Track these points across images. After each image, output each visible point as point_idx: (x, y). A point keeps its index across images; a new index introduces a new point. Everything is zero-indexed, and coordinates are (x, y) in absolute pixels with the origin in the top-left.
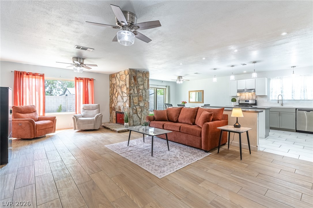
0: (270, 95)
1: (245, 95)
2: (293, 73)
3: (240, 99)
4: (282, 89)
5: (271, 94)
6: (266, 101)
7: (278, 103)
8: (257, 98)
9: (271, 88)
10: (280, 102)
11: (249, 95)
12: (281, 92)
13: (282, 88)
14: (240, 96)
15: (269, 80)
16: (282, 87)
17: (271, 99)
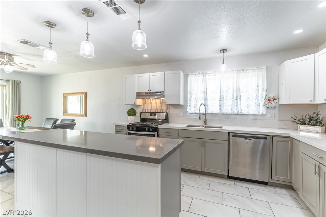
0: (188, 105)
1: (151, 103)
2: (223, 63)
3: (143, 109)
4: (205, 94)
5: (188, 102)
6: (182, 114)
7: (200, 119)
8: (168, 109)
9: (189, 90)
10: (203, 117)
11: (156, 103)
12: (203, 100)
13: (205, 92)
14: (143, 105)
15: (186, 76)
16: (205, 90)
17: (189, 111)
